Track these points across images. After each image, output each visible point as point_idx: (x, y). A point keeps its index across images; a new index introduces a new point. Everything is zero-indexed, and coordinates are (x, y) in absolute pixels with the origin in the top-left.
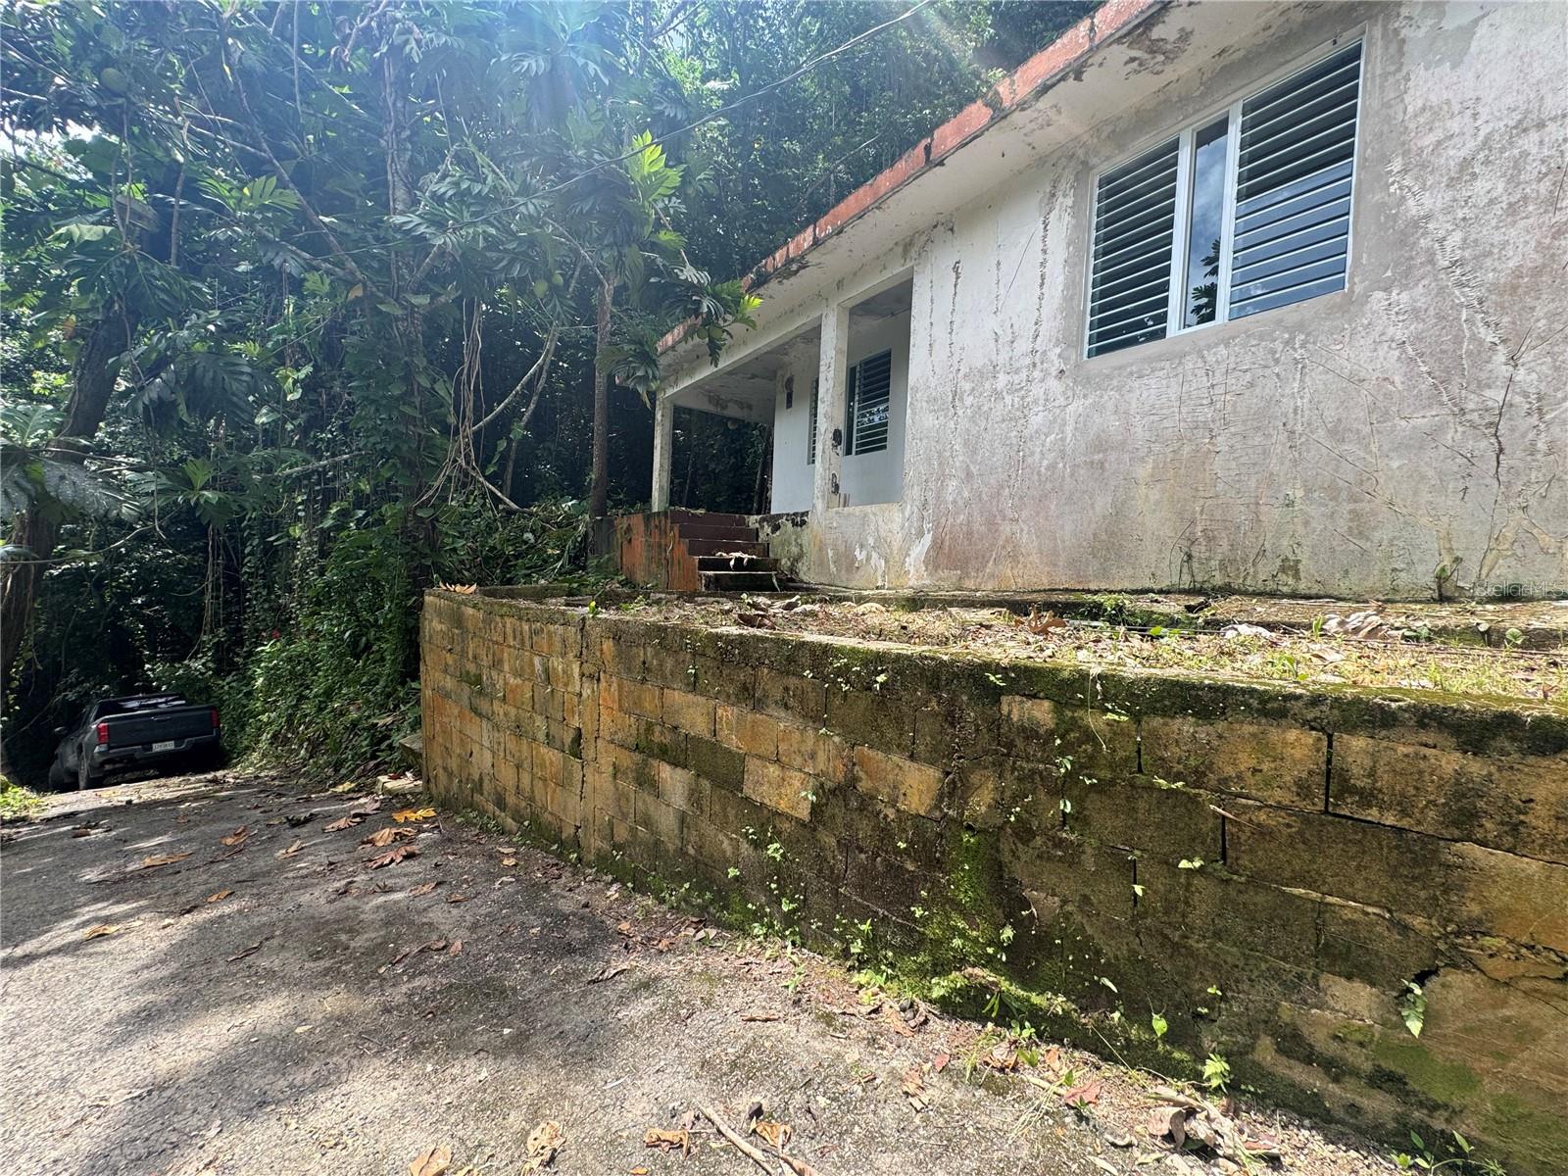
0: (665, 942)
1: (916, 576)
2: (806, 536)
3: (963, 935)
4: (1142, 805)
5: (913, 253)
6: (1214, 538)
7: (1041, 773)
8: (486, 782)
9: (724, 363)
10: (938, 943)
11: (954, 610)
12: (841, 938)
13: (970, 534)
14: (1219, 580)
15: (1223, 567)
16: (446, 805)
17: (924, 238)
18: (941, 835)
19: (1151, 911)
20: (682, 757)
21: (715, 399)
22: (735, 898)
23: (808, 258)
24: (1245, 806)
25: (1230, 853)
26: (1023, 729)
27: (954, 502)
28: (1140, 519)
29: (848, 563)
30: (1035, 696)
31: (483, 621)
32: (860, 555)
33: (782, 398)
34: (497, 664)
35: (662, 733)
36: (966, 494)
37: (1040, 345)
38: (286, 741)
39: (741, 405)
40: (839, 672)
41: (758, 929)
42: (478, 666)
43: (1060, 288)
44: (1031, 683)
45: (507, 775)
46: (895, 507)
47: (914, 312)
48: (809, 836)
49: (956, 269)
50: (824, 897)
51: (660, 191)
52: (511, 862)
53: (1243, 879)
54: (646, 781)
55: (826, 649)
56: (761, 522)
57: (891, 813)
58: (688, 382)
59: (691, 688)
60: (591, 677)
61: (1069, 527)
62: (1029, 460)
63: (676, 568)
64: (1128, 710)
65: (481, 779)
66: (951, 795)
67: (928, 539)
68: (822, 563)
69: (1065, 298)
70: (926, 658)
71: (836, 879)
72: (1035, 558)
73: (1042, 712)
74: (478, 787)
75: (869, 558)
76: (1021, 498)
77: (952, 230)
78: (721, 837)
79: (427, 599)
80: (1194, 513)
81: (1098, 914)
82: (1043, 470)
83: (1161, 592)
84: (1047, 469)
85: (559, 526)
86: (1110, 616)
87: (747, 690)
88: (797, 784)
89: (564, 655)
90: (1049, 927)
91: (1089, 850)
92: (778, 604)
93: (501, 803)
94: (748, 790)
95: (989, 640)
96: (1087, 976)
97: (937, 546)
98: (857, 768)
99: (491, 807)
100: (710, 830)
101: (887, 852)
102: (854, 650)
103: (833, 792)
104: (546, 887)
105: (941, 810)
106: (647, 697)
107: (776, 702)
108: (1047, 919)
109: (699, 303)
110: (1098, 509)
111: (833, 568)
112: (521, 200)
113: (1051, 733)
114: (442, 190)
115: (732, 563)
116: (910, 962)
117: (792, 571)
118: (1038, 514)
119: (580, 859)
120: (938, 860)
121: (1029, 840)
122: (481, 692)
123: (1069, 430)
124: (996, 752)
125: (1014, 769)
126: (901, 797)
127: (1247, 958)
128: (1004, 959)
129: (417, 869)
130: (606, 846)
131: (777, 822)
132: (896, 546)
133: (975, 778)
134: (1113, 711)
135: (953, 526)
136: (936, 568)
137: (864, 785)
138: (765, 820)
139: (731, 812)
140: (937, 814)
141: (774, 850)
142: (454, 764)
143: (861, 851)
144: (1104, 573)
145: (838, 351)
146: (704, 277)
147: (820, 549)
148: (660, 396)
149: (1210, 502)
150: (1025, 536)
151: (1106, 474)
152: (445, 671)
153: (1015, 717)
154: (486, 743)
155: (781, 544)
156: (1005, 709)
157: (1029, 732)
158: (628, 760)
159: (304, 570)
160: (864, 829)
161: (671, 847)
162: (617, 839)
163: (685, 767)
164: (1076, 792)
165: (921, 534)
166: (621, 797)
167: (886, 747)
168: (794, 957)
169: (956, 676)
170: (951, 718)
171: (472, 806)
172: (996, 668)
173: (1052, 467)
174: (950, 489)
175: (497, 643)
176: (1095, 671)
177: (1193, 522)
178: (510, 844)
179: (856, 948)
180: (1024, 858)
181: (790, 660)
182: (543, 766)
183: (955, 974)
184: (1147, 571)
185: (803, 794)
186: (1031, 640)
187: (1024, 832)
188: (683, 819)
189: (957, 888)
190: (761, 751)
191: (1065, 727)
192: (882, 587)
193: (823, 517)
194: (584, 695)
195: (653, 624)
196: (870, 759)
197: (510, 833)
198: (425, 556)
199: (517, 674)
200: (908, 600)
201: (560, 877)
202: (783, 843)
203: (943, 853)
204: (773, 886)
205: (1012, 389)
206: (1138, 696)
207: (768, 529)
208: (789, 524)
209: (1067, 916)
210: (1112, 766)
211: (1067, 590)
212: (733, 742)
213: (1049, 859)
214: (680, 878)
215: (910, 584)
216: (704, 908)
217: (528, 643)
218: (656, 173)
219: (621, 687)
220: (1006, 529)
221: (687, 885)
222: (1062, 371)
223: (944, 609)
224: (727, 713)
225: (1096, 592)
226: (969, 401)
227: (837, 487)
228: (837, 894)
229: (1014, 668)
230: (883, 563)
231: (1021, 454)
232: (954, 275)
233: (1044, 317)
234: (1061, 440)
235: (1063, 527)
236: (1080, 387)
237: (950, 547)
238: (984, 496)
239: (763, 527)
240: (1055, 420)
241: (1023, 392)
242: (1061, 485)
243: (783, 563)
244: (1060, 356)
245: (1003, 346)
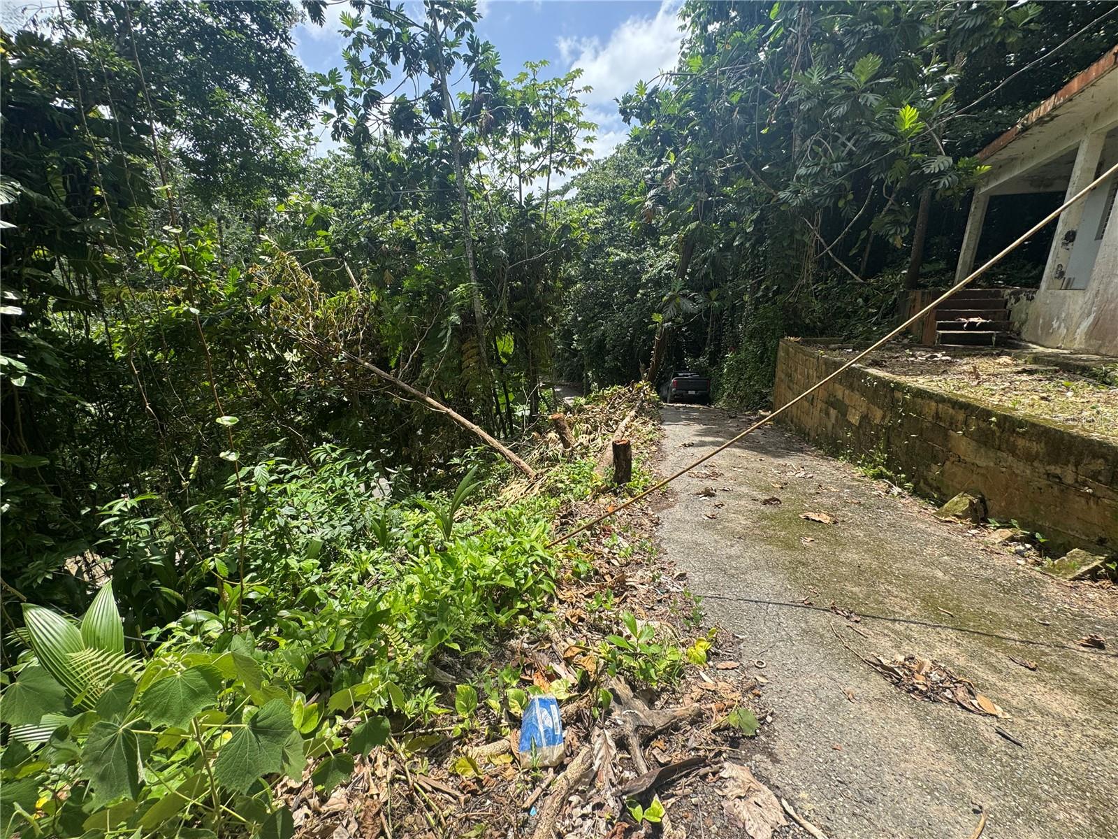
1: (1079, 342)
2: (1032, 308)
3: (880, 457)
12: (858, 459)
13: (1113, 317)
18: (880, 430)
20: (836, 406)
21: (1038, 181)
22: (838, 449)
23: (1053, 115)
26: (897, 400)
27: (1112, 294)
29: (1048, 329)
30: (899, 391)
32: (1055, 324)
34: (796, 370)
35: (832, 398)
38: (733, 397)
40: (868, 381)
41: (841, 457)
42: (791, 370)
44: (898, 387)
46: (1081, 294)
48: (858, 431)
50: (857, 448)
53: (923, 440)
54: (828, 414)
55: (866, 374)
56: (1010, 294)
57: (872, 424)
58: (995, 183)
59: (840, 383)
67: (1092, 318)
68: (1035, 327)
70: (884, 378)
71: (861, 443)
73: (900, 395)
75: (1059, 327)
78: (840, 431)
79: (780, 341)
81: (902, 450)
85: (886, 291)
87: (851, 385)
88: (858, 415)
89: (812, 369)
90: (893, 454)
94: (847, 417)
97: (1095, 323)
98: (869, 411)
100: (838, 429)
101: (870, 435)
103: (864, 418)
105: (881, 423)
107: (856, 389)
108: (894, 451)
111: (1040, 332)
114: (801, 172)
115: (966, 325)
116: (869, 465)
117: (1019, 330)
122: (791, 381)
124: (891, 406)
125: (893, 411)
126: (875, 419)
128: (885, 463)
131: (851, 427)
132: (1074, 320)
133: (887, 414)
135: (1107, 310)
136: (1090, 338)
137: (869, 415)
138: (849, 425)
139: (843, 423)
141: (850, 434)
145: (1085, 170)
147: (1037, 318)
148: (977, 192)
152: (782, 372)
153: (896, 397)
155: (1018, 312)
156: (895, 394)
158: (824, 406)
160: (867, 428)
161: (829, 435)
163: (836, 409)
165: (1089, 315)
166: (821, 419)
167: (874, 404)
169: (887, 384)
170: (885, 397)
172: (893, 382)
174: (1113, 284)
175: (797, 362)
180: (893, 436)
181: (860, 376)
183: (876, 468)
185: (858, 418)
187: (893, 429)
188: (833, 425)
189: (880, 444)
190: (852, 404)
192: (1060, 347)
196: (872, 408)
202: (852, 432)
204: (847, 445)
207: (1013, 301)
208: (1025, 298)
214: (830, 444)
215: (1075, 347)
218: (912, 126)
221: (830, 446)
227: (1062, 273)
228: (860, 448)
230: (1065, 331)
237: (1101, 324)
239: (1010, 299)
243: (1016, 325)
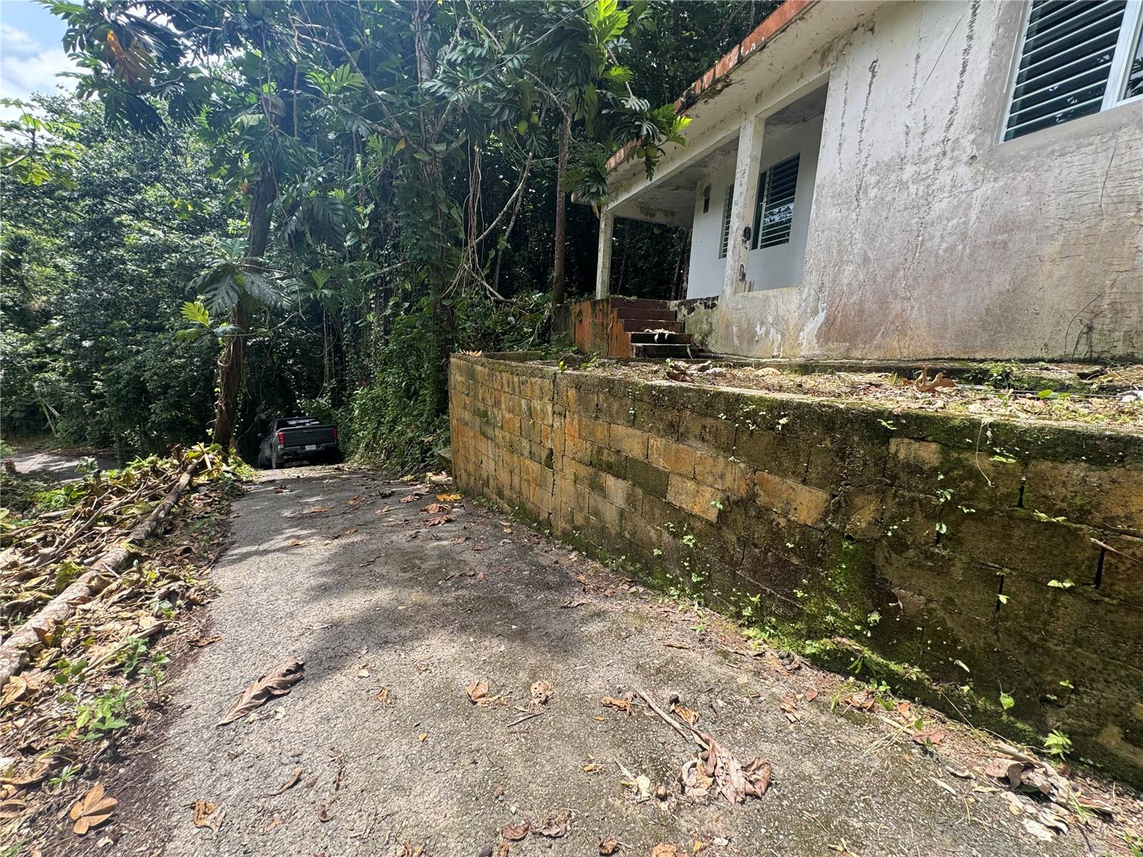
0: (609, 591)
1: (808, 346)
2: (716, 315)
3: (835, 614)
4: (1017, 533)
5: (831, 59)
6: (1123, 310)
7: (920, 501)
8: (491, 480)
9: (658, 176)
10: (813, 617)
11: (843, 374)
12: (735, 604)
13: (862, 311)
14: (1120, 350)
15: (1128, 337)
16: (467, 493)
17: (843, 42)
18: (824, 541)
19: (1012, 616)
20: (623, 472)
21: (645, 209)
22: (657, 569)
23: (732, 76)
24: (1129, 542)
25: (1105, 579)
26: (909, 465)
27: (850, 284)
28: (1040, 294)
29: (750, 337)
30: (923, 439)
31: (488, 375)
32: (760, 331)
33: (700, 204)
34: (497, 404)
35: (609, 455)
36: (861, 277)
37: (952, 134)
39: (666, 213)
40: (747, 416)
41: (673, 591)
42: (485, 405)
43: (983, 73)
44: (920, 427)
45: (504, 477)
46: (795, 291)
47: (827, 115)
48: (715, 532)
49: (873, 69)
50: (724, 575)
51: (613, 32)
52: (509, 531)
53: (1115, 602)
54: (596, 486)
55: (739, 399)
56: (679, 306)
57: (783, 522)
58: (624, 197)
59: (631, 424)
60: (560, 414)
61: (962, 303)
62: (928, 244)
63: (614, 341)
64: (1016, 454)
65: (488, 478)
66: (836, 512)
67: (821, 316)
68: (728, 337)
69: (986, 84)
70: (824, 406)
71: (735, 564)
72: (923, 331)
73: (929, 453)
74: (486, 483)
75: (767, 333)
76: (916, 279)
77: (872, 30)
78: (649, 528)
79: (452, 360)
80: (1103, 286)
81: (960, 613)
82: (941, 252)
83: (1051, 361)
84: (946, 251)
85: (531, 311)
86: (996, 380)
87: (673, 426)
88: (708, 495)
89: (541, 398)
90: (913, 617)
91: (959, 564)
92: (694, 367)
93: (500, 494)
94: (670, 497)
95: (879, 395)
96: (942, 657)
97: (829, 322)
98: (757, 487)
99: (494, 496)
100: (642, 523)
101: (777, 549)
102: (761, 399)
103: (736, 503)
104: (531, 548)
105: (826, 523)
106: (600, 429)
107: (695, 437)
108: (912, 611)
109: (640, 126)
110: (994, 287)
111: (736, 341)
112: (508, 57)
113: (935, 471)
114: (455, 58)
115: (656, 337)
116: (789, 627)
117: (702, 343)
118: (931, 292)
119: (551, 534)
120: (819, 559)
121: (903, 552)
122: (487, 422)
123: (973, 214)
124: (881, 482)
125: (895, 496)
126: (793, 511)
127: (1106, 664)
128: (869, 635)
129: (454, 529)
130: (568, 527)
131: (691, 521)
132: (792, 323)
133: (858, 501)
134: (1001, 454)
135: (846, 305)
136: (827, 341)
137: (762, 500)
138: (683, 519)
139: (657, 512)
140: (822, 525)
141: (688, 540)
142: (471, 468)
143: (756, 546)
144: (993, 344)
145: (753, 159)
146: (644, 105)
147: (727, 327)
148: (604, 209)
149: (1124, 275)
150: (915, 313)
151: (1008, 253)
152: (465, 408)
153: (901, 456)
154: (491, 456)
155: (695, 323)
156: (893, 449)
157: (914, 469)
158: (585, 471)
159: (376, 343)
160: (759, 531)
161: (613, 532)
162: (576, 523)
163: (624, 479)
164: (952, 518)
165: (815, 312)
166: (579, 496)
167: (783, 473)
168: (700, 612)
169: (850, 421)
170: (842, 454)
171: (483, 495)
172: (890, 415)
173: (952, 249)
174: (846, 273)
175: (496, 390)
176: (987, 420)
177: (1101, 296)
178: (507, 520)
179: (747, 612)
180: (896, 564)
181: (709, 405)
182: (527, 472)
183: (825, 640)
184: (1039, 343)
185: (713, 503)
186: (919, 396)
187: (899, 545)
188: (622, 513)
189: (834, 580)
190: (682, 470)
191: (947, 466)
192: (778, 356)
193: (730, 300)
194: (555, 427)
195: (605, 378)
196: (768, 481)
197: (506, 513)
198: (448, 332)
199: (511, 411)
200: (800, 366)
201: (539, 543)
202: (695, 536)
203: (824, 554)
204: (686, 564)
205: (918, 179)
206: (1029, 443)
207: (684, 311)
208: (702, 307)
209: (930, 612)
210: (992, 500)
211: (952, 359)
212: (661, 464)
213: (919, 567)
214: (619, 552)
215: (802, 354)
216: (635, 573)
217: (517, 390)
218: (609, 17)
219: (580, 421)
220: (897, 306)
221: (624, 557)
222: (974, 157)
223: (832, 373)
224: (657, 443)
225: (982, 361)
226: (872, 193)
227: (744, 275)
228: (734, 574)
229: (906, 416)
230: (779, 336)
231: (920, 238)
232: (870, 74)
233: (961, 105)
234: (964, 223)
235: (955, 303)
236: (991, 171)
237: (841, 322)
238: (879, 279)
239: (680, 310)
240: (959, 205)
241: (929, 181)
242: (958, 266)
243: (696, 337)
244: (973, 142)
245: (914, 138)
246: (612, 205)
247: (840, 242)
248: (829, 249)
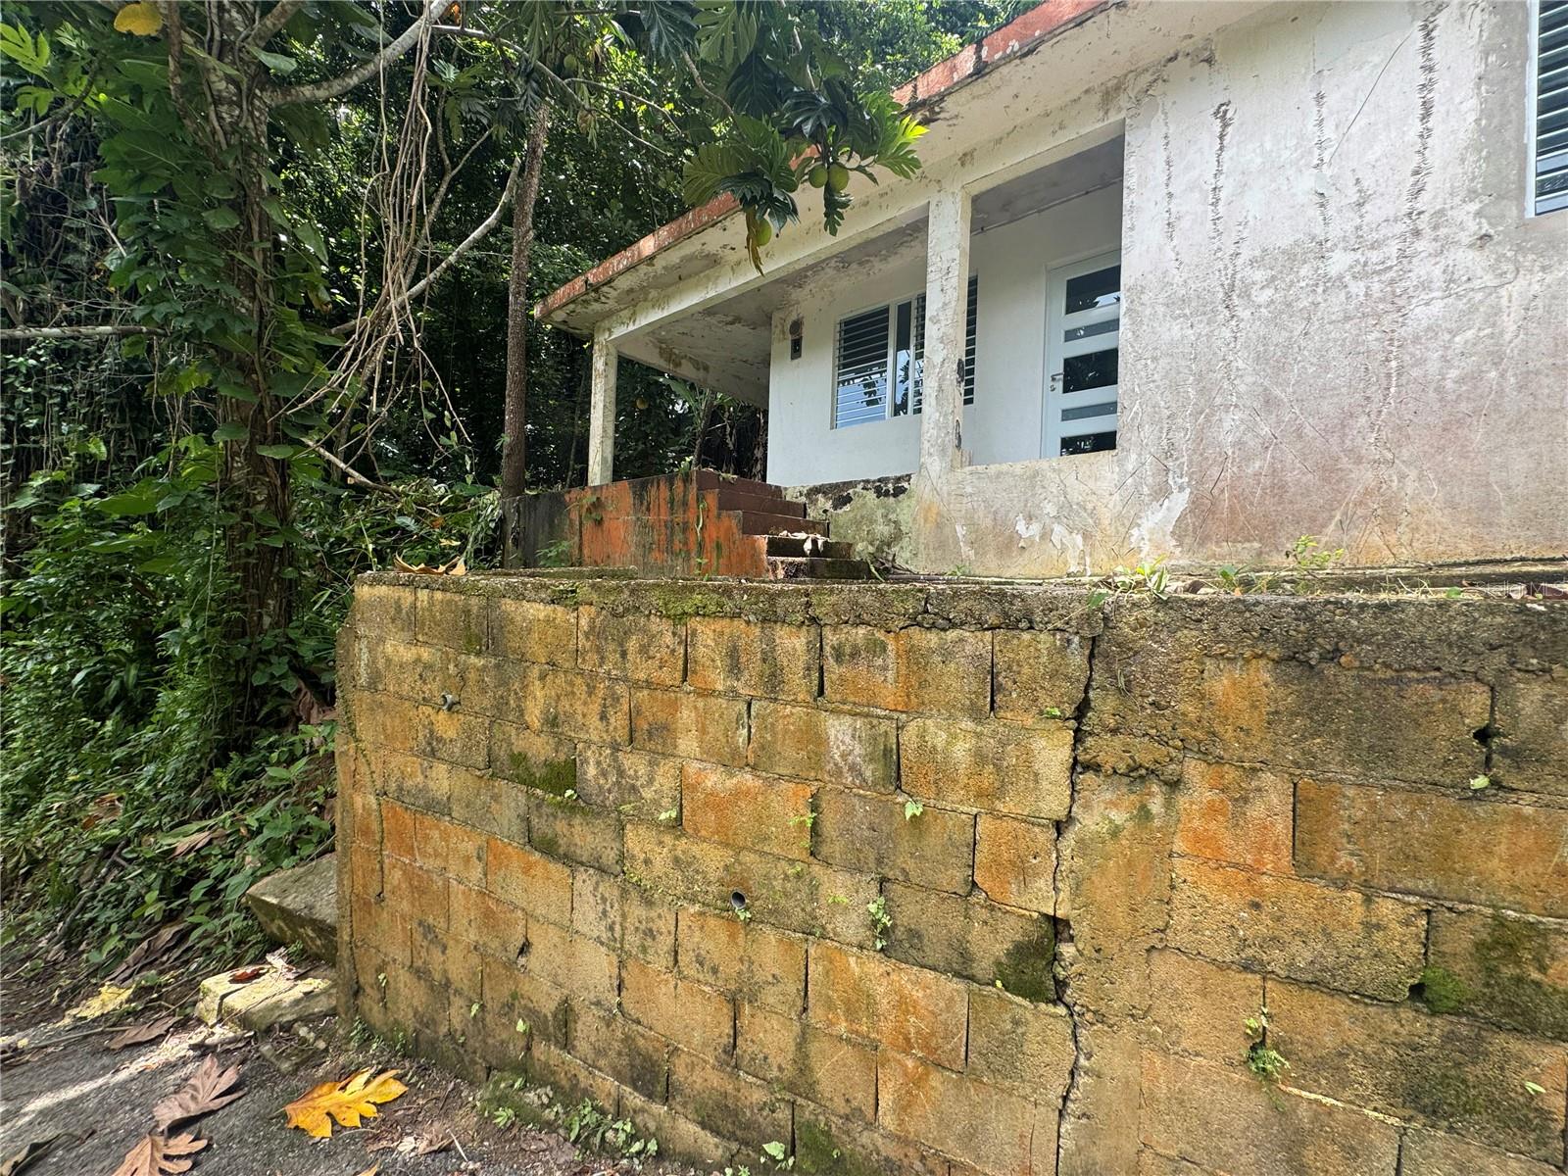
1: (1154, 555)
2: (905, 510)
5: (1123, 100)
13: (1279, 489)
17: (1148, 77)
21: (667, 354)
23: (949, 103)
27: (1239, 444)
29: (1002, 542)
33: (781, 347)
36: (1265, 431)
37: (1426, 204)
42: (565, 740)
43: (1472, 117)
45: (683, 1015)
46: (1105, 458)
47: (1130, 181)
49: (1221, 114)
56: (809, 494)
58: (655, 316)
61: (1520, 466)
62: (1416, 372)
67: (1180, 501)
68: (943, 544)
69: (1482, 131)
72: (1438, 516)
74: (555, 1030)
75: (1046, 535)
76: (1399, 429)
77: (1209, 61)
82: (1449, 385)
84: (1461, 381)
89: (987, 713)
93: (651, 1080)
111: (967, 551)
117: (877, 557)
118: (1441, 449)
123: (1509, 324)
136: (1203, 541)
147: (939, 526)
148: (602, 338)
152: (432, 754)
154: (593, 929)
155: (854, 522)
165: (1162, 492)
173: (1474, 377)
174: (1227, 425)
175: (650, 685)
193: (942, 481)
194: (1090, 824)
205: (1363, 272)
207: (824, 504)
208: (871, 495)
217: (798, 684)
220: (1364, 476)
222: (1486, 237)
226: (1263, 296)
230: (1079, 539)
231: (1394, 364)
232: (1217, 125)
233: (1435, 158)
234: (1492, 336)
235: (1503, 467)
236: (1531, 257)
237: (1232, 509)
238: (1308, 431)
239: (814, 502)
240: (1473, 309)
241: (1392, 274)
242: (1497, 407)
243: (860, 547)
244: (1478, 214)
245: (1340, 211)
246: (619, 331)
247: (1200, 377)
248: (1175, 387)
